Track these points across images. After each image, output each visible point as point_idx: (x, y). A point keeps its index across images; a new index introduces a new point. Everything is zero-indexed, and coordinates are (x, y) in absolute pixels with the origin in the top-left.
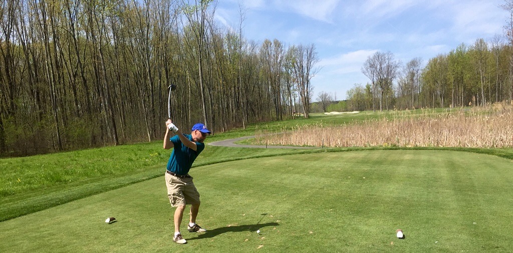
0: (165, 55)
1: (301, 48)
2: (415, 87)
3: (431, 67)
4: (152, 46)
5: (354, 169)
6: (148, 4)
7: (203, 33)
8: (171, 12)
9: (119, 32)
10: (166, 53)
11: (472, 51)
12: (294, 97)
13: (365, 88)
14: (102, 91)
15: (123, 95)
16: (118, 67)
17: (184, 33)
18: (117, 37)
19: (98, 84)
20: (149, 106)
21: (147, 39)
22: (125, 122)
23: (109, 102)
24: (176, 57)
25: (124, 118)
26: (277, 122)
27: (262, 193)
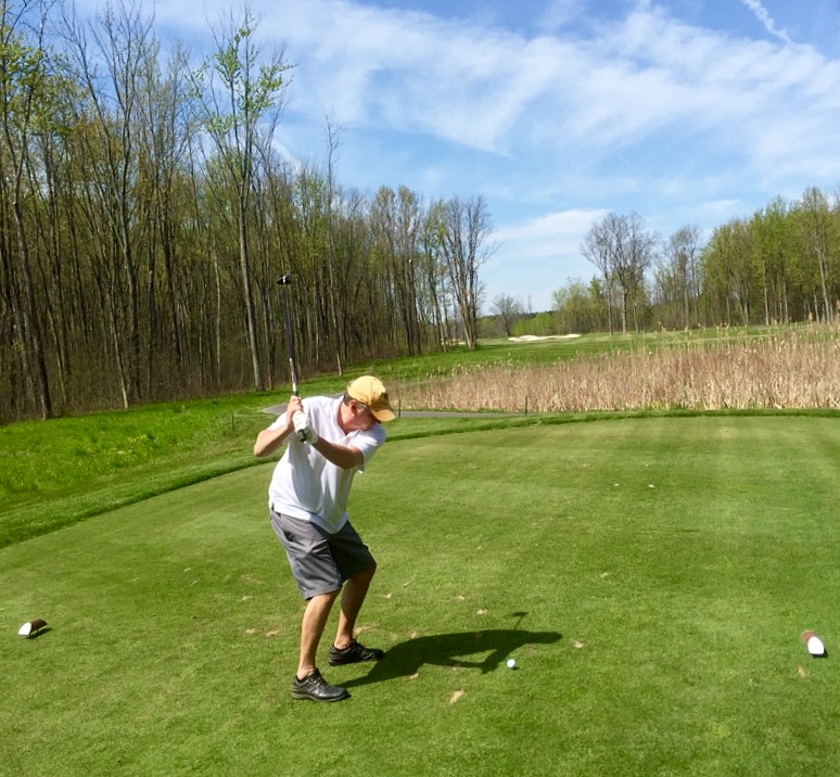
0: (163, 218)
1: (455, 206)
2: (691, 283)
3: (719, 243)
4: (135, 199)
5: (619, 464)
6: (127, 112)
7: (250, 173)
8: (179, 128)
9: (60, 170)
10: (166, 214)
11: (797, 211)
12: (445, 306)
13: (590, 285)
14: (18, 296)
15: (67, 306)
16: (55, 243)
17: (206, 172)
18: (55, 181)
19: (7, 280)
20: (126, 328)
21: (125, 184)
22: (68, 366)
23: (33, 319)
24: (188, 223)
25: (67, 356)
26: (411, 359)
27: (419, 533)
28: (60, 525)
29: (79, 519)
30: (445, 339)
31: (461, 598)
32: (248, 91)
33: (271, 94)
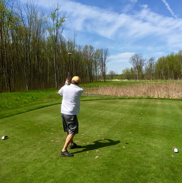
0: (37, 49)
1: (102, 50)
2: (153, 70)
3: (159, 61)
4: (31, 45)
5: (135, 109)
6: (30, 25)
7: (57, 40)
8: (42, 29)
9: (15, 37)
11: (177, 55)
12: (98, 72)
13: (130, 69)
14: (4, 65)
15: (15, 68)
16: (13, 54)
17: (47, 40)
18: (14, 40)
19: (2, 61)
20: (28, 73)
21: (29, 41)
22: (15, 81)
23: (8, 70)
24: (43, 51)
25: (15, 79)
26: (90, 83)
27: (90, 121)
28: (12, 115)
29: (16, 114)
30: (98, 79)
31: (99, 136)
32: (57, 22)
33: (62, 23)
